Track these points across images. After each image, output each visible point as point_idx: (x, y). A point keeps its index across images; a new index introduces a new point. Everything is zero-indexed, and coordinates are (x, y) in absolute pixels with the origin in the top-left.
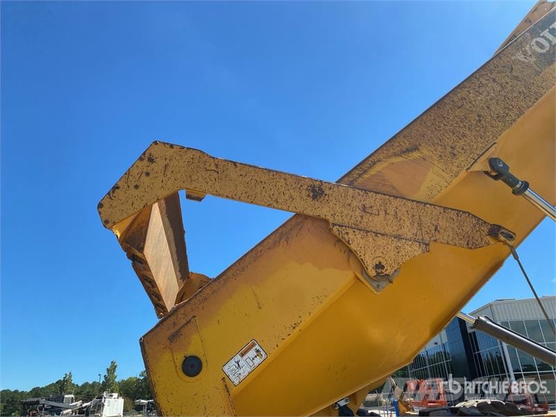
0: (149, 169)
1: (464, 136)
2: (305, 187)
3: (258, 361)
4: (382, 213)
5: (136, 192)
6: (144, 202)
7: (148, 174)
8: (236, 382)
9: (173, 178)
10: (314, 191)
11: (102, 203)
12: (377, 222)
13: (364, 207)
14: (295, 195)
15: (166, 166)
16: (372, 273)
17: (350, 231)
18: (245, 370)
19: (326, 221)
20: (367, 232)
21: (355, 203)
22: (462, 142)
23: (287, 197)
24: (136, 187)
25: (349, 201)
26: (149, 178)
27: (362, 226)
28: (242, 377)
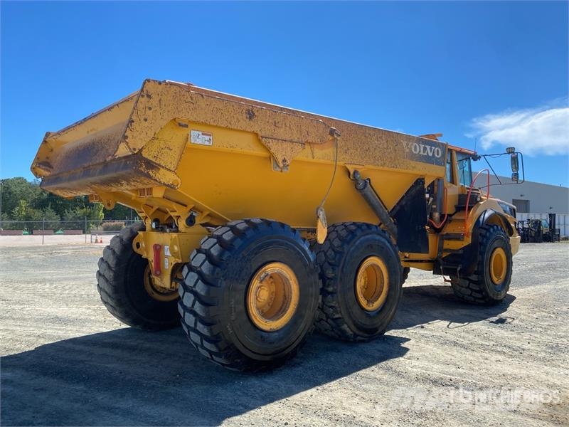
0: (150, 104)
1: (356, 150)
2: (244, 111)
3: (207, 143)
4: (284, 126)
5: (146, 124)
6: (153, 131)
7: (150, 109)
8: (192, 142)
9: (166, 110)
10: (249, 114)
11: (126, 134)
12: (281, 133)
13: (275, 122)
14: (240, 118)
15: (160, 100)
16: (281, 165)
17: (270, 140)
18: (199, 141)
19: (257, 134)
20: (279, 140)
21: (270, 121)
22: (353, 151)
23: (235, 120)
24: (146, 120)
25: (267, 120)
26: (151, 111)
27: (275, 136)
28: (196, 142)
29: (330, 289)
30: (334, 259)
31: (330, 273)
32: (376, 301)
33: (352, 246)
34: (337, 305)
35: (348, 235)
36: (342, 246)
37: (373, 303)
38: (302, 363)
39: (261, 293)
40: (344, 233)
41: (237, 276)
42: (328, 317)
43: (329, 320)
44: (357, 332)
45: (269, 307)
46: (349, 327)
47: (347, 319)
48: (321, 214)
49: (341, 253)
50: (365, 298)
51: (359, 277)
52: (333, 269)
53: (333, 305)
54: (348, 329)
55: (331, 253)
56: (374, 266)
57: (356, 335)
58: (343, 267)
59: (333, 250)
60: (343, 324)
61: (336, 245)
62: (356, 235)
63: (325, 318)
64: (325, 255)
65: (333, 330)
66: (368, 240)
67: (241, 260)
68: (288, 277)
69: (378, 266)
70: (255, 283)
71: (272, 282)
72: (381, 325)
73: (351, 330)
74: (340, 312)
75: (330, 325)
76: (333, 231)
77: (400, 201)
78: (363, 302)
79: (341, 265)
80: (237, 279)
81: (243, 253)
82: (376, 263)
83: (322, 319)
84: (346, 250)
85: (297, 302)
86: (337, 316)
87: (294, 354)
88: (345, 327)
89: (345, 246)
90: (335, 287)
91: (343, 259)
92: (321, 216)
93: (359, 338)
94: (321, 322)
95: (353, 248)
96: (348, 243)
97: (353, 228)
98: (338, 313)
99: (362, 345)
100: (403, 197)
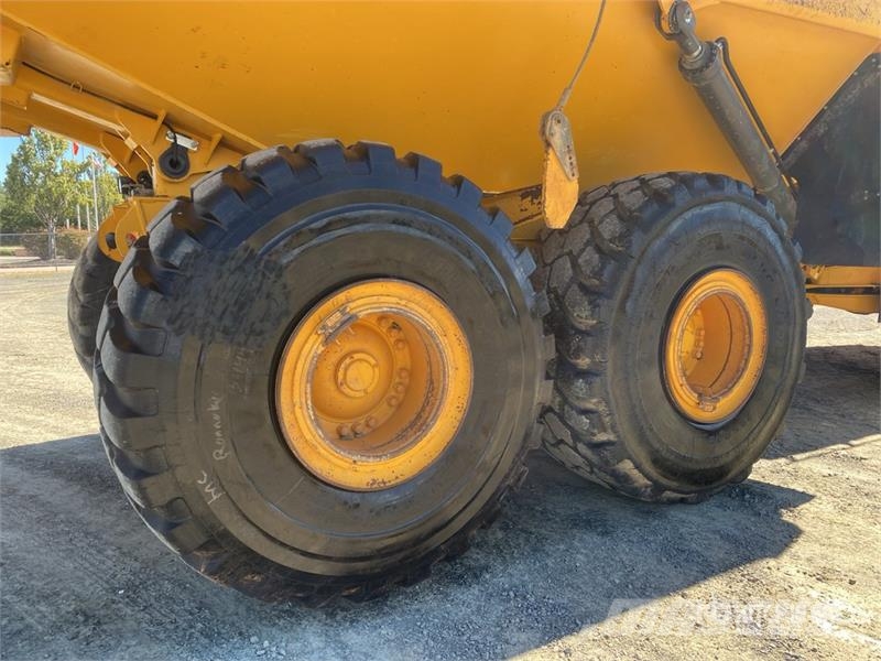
29: (584, 362)
30: (597, 274)
31: (583, 317)
32: (724, 394)
33: (658, 236)
34: (602, 408)
35: (646, 205)
36: (623, 238)
37: (716, 400)
38: (486, 568)
39: (351, 373)
40: (634, 200)
41: (227, 322)
42: (576, 436)
43: (581, 447)
44: (664, 481)
45: (391, 412)
46: (637, 467)
47: (633, 445)
48: (558, 134)
49: (621, 259)
50: (693, 388)
51: (676, 329)
52: (594, 305)
53: (590, 406)
54: (635, 474)
55: (590, 257)
56: (724, 300)
57: (658, 488)
58: (626, 297)
59: (599, 250)
60: (620, 461)
61: (607, 236)
62: (672, 205)
63: (570, 441)
64: (575, 265)
65: (592, 472)
66: (708, 219)
67: (240, 268)
68: (433, 325)
69: (735, 297)
70: (305, 346)
71: (399, 341)
72: (738, 458)
73: (647, 476)
74: (613, 427)
75: (583, 457)
76: (606, 195)
77: (810, 126)
78: (686, 399)
79: (620, 294)
80: (226, 332)
81: (252, 242)
82: (732, 288)
83: (562, 441)
84: (635, 250)
85: (464, 402)
86: (602, 437)
87: (458, 547)
88: (627, 466)
89: (637, 239)
90: (598, 358)
91: (626, 276)
92: (557, 141)
93: (668, 494)
94: (561, 446)
95: (658, 243)
96: (646, 227)
97: (666, 183)
98: (605, 431)
99: (677, 514)
100: (822, 112)
